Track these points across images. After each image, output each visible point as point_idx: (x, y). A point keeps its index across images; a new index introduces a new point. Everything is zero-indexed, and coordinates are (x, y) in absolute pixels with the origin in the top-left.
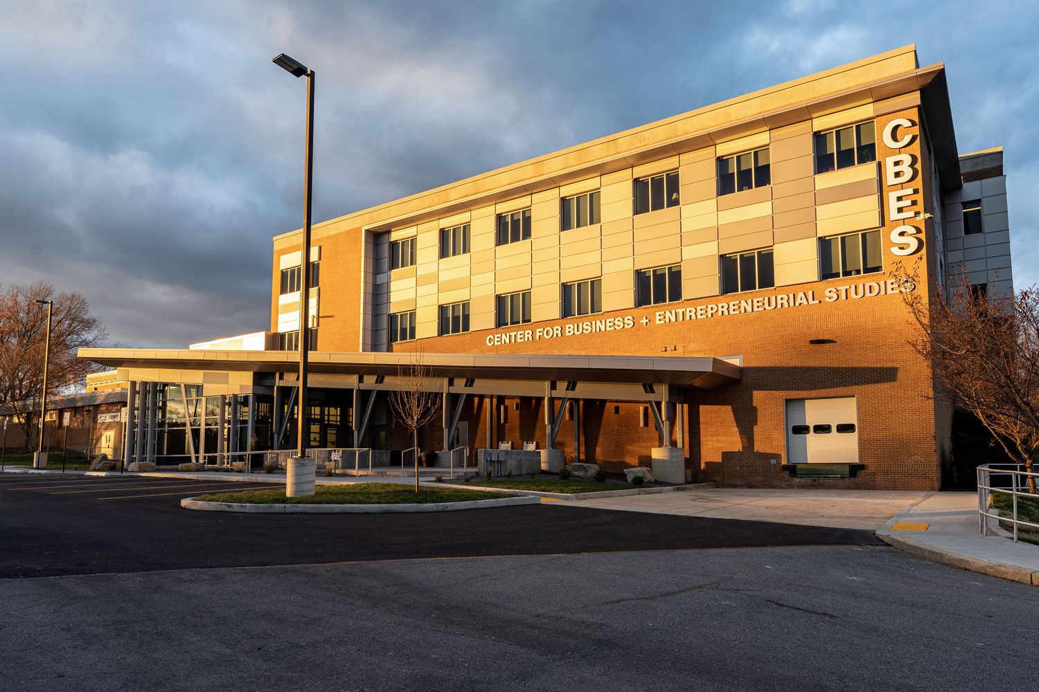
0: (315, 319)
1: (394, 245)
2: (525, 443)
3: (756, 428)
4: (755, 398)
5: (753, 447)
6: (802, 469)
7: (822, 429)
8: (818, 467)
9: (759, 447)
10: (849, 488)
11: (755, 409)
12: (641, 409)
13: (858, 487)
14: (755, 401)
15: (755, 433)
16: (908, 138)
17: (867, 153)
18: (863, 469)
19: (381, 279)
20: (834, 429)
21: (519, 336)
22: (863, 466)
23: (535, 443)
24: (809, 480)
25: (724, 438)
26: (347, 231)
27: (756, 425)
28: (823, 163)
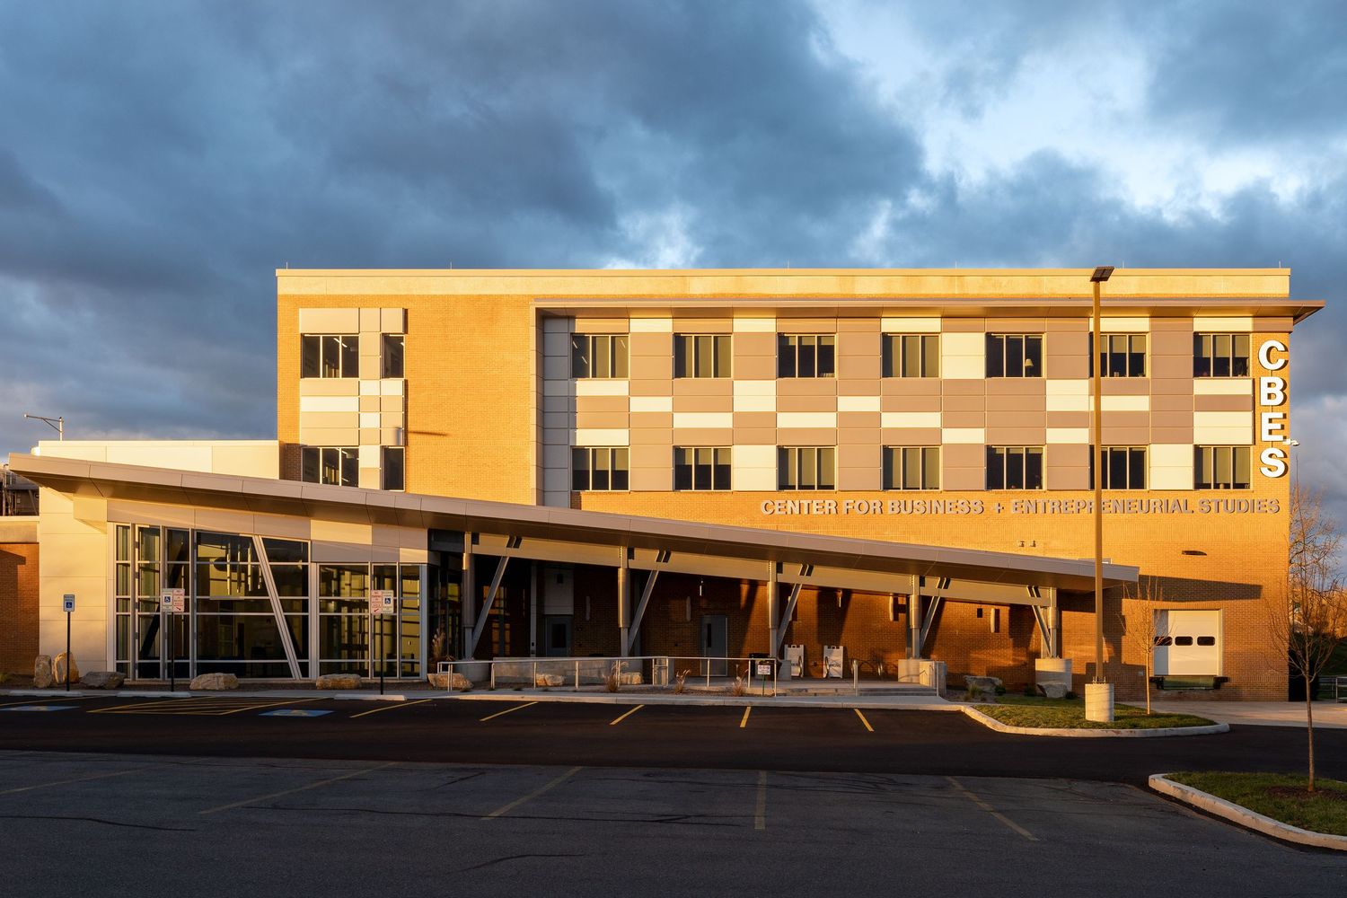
0: (401, 435)
1: (580, 339)
2: (826, 647)
3: (1124, 638)
4: (1124, 606)
5: (1121, 659)
6: (1170, 682)
7: (1184, 641)
8: (1182, 680)
9: (1127, 658)
10: (1212, 700)
11: (1123, 618)
12: (993, 612)
13: (1220, 699)
14: (1123, 610)
15: (1123, 644)
16: (1281, 362)
17: (1241, 367)
18: (1227, 681)
19: (556, 389)
20: (1195, 641)
21: (814, 507)
22: (1227, 678)
23: (841, 648)
24: (1175, 693)
25: (1088, 647)
26: (472, 296)
27: (1124, 635)
28: (1201, 368)
